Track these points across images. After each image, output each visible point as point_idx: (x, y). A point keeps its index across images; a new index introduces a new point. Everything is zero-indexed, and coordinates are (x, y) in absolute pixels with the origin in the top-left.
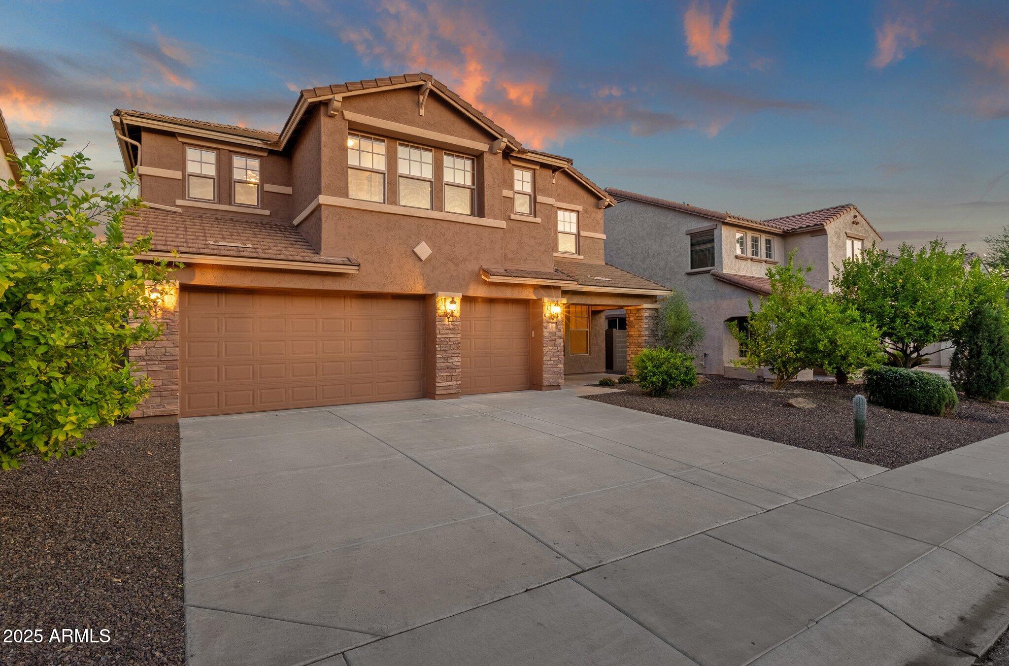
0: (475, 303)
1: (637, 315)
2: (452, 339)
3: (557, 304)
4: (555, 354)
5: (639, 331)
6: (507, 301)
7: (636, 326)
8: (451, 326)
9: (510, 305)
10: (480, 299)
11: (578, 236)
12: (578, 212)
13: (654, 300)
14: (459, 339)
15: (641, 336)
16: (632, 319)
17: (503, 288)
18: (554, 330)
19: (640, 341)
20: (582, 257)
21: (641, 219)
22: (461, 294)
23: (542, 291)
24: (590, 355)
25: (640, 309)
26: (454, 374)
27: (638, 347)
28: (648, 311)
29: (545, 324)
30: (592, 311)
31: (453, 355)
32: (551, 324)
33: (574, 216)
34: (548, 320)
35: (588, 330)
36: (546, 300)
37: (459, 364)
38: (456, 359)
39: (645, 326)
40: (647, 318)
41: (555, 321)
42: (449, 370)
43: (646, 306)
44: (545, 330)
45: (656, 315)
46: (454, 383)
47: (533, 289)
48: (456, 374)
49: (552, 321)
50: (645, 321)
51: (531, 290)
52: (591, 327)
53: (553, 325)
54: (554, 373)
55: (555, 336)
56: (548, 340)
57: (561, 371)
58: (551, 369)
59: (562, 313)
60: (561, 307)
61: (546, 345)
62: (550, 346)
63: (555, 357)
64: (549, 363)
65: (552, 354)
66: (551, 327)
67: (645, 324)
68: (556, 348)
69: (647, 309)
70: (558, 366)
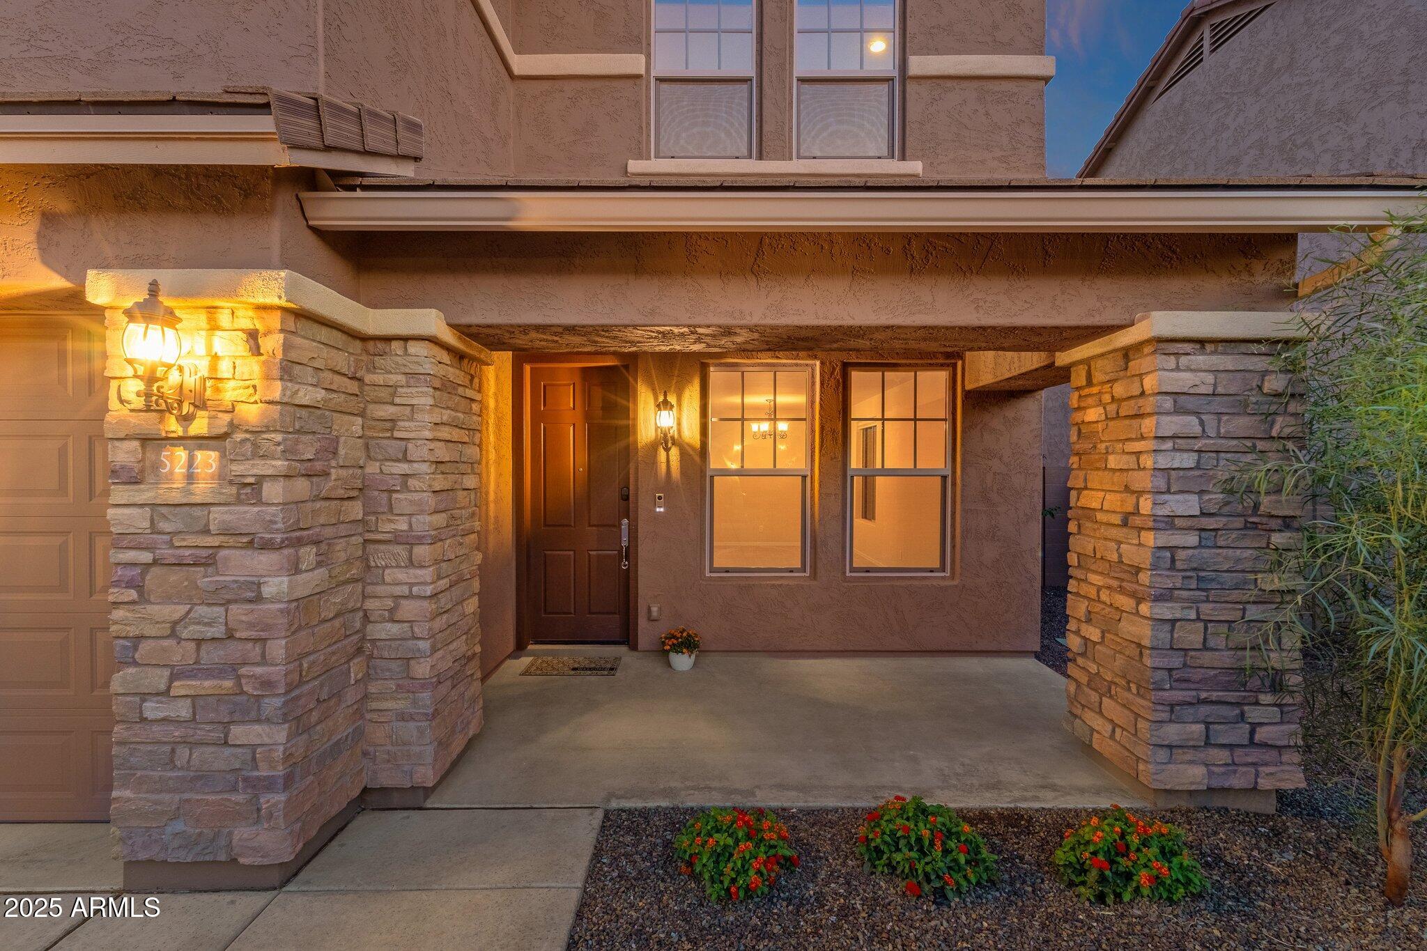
1: (1119, 390)
5: (1127, 489)
7: (1113, 462)
11: (900, 82)
15: (1137, 521)
16: (1093, 414)
18: (202, 490)
19: (1131, 554)
25: (1137, 347)
27: (1121, 590)
28: (1200, 360)
29: (122, 455)
30: (968, 395)
34: (148, 424)
35: (949, 472)
39: (1163, 462)
40: (1180, 401)
41: (200, 426)
43: (1169, 322)
44: (117, 495)
49: (177, 426)
50: (1169, 424)
52: (963, 460)
53: (200, 455)
54: (201, 779)
55: (206, 531)
56: (146, 557)
57: (263, 772)
58: (183, 753)
59: (268, 377)
60: (253, 335)
61: (133, 594)
62: (167, 599)
63: (209, 673)
64: (152, 709)
65: (182, 654)
66: (180, 470)
67: (1169, 445)
68: (222, 609)
69: (1188, 347)
70: (239, 733)
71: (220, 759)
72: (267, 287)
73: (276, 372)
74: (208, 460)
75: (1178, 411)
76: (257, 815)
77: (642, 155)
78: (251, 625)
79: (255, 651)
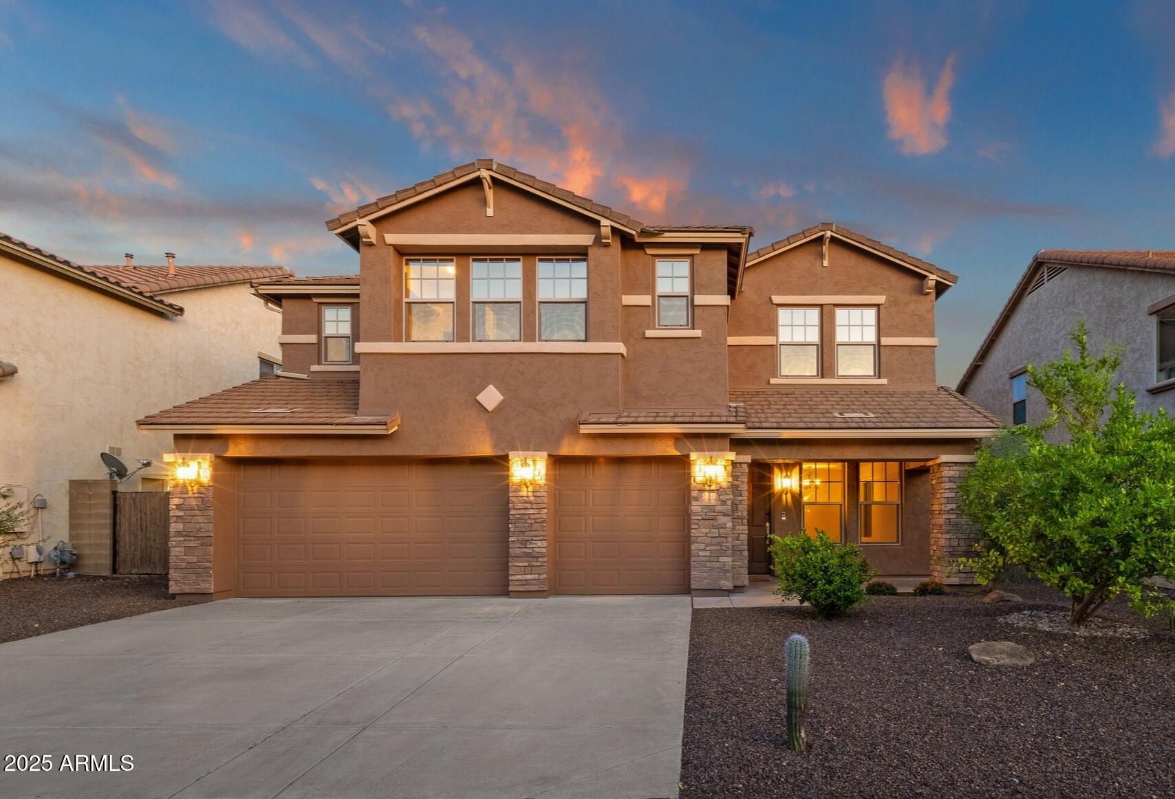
0: (593, 465)
1: (938, 475)
2: (532, 517)
3: (712, 461)
4: (715, 541)
5: (940, 504)
6: (648, 460)
7: (937, 496)
8: (532, 499)
9: (653, 466)
10: (602, 460)
11: (878, 347)
12: (878, 306)
14: (544, 516)
15: (942, 512)
16: (934, 482)
17: (618, 442)
18: (713, 502)
19: (941, 521)
20: (884, 381)
22: (545, 454)
23: (688, 443)
24: (902, 545)
25: (940, 464)
26: (535, 564)
27: (940, 533)
29: (694, 494)
30: (905, 472)
31: (534, 538)
32: (707, 494)
33: (871, 315)
34: (699, 487)
35: (899, 503)
36: (693, 456)
37: (544, 550)
38: (539, 544)
41: (713, 487)
42: (529, 559)
43: (944, 458)
44: (694, 503)
46: (537, 576)
47: (673, 441)
48: (539, 564)
49: (707, 488)
51: (671, 443)
52: (906, 499)
53: (711, 494)
54: (712, 569)
55: (714, 512)
56: (700, 518)
57: (727, 568)
58: (708, 564)
59: (728, 476)
60: (725, 466)
61: (696, 527)
62: (704, 528)
63: (714, 545)
64: (701, 553)
65: (708, 540)
66: (707, 498)
68: (717, 530)
70: (721, 559)
71: (716, 565)
72: (732, 456)
73: (730, 475)
74: (713, 495)
76: (727, 579)
77: (775, 376)
78: (724, 534)
79: (724, 539)
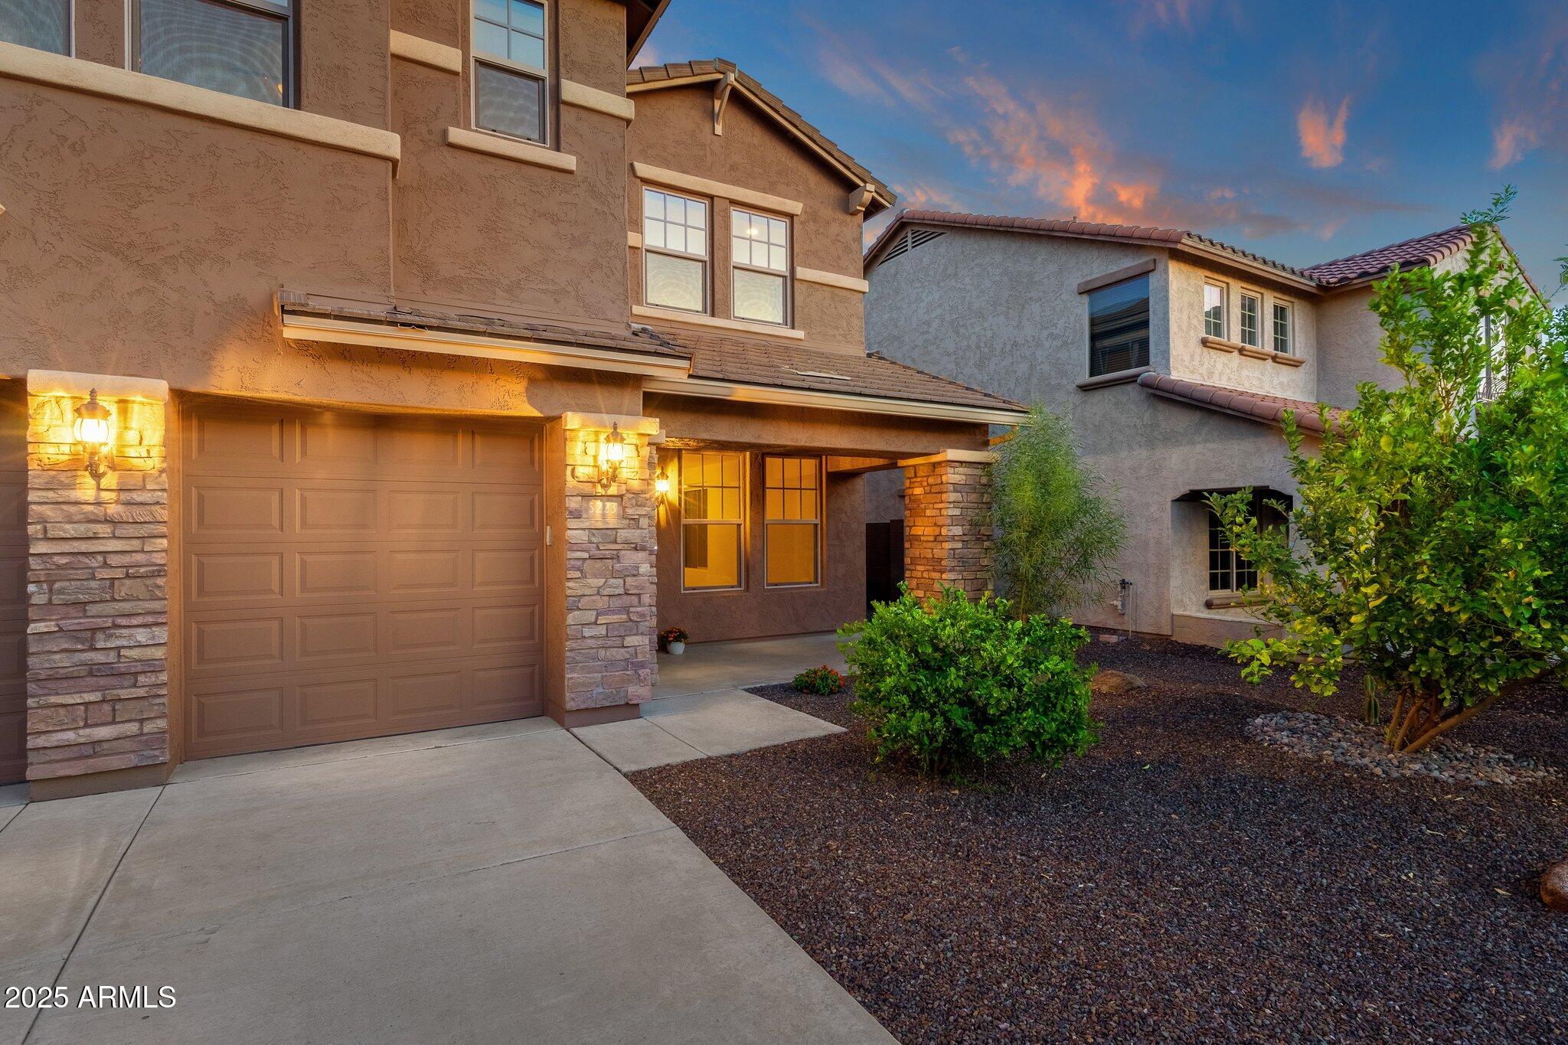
0: (303, 428)
1: (931, 480)
2: (113, 560)
3: (615, 436)
4: (616, 603)
5: (935, 525)
6: (449, 425)
7: (928, 513)
8: (113, 510)
9: (460, 438)
10: (328, 418)
11: (790, 280)
12: (791, 216)
13: (979, 438)
14: (159, 558)
15: (941, 538)
16: (918, 491)
18: (612, 522)
19: (938, 553)
20: (799, 334)
21: (977, 270)
22: (162, 387)
23: (561, 393)
24: (823, 585)
25: (940, 463)
26: (124, 694)
27: (934, 570)
28: (961, 470)
29: (573, 503)
30: (829, 474)
31: (123, 621)
32: (599, 504)
33: (779, 230)
34: (587, 488)
35: (818, 521)
36: (572, 420)
37: (159, 653)
38: (142, 636)
39: (951, 512)
40: (957, 487)
41: (613, 490)
42: (102, 681)
43: (953, 454)
44: (572, 523)
45: (984, 480)
46: (133, 728)
47: (524, 383)
48: (141, 692)
49: (600, 490)
50: (953, 496)
51: (518, 386)
52: (827, 515)
53: (608, 504)
54: (611, 663)
55: (616, 542)
56: (586, 555)
57: (640, 658)
58: (602, 653)
59: (641, 468)
60: (637, 446)
61: (578, 574)
62: (595, 576)
63: (614, 612)
64: (587, 632)
65: (601, 603)
66: (599, 512)
67: (952, 505)
68: (621, 581)
69: (957, 464)
70: (630, 641)
71: (619, 654)
72: (652, 426)
73: (646, 466)
74: (612, 507)
75: (955, 491)
76: (640, 680)
77: (639, 303)
78: (636, 587)
79: (635, 599)
